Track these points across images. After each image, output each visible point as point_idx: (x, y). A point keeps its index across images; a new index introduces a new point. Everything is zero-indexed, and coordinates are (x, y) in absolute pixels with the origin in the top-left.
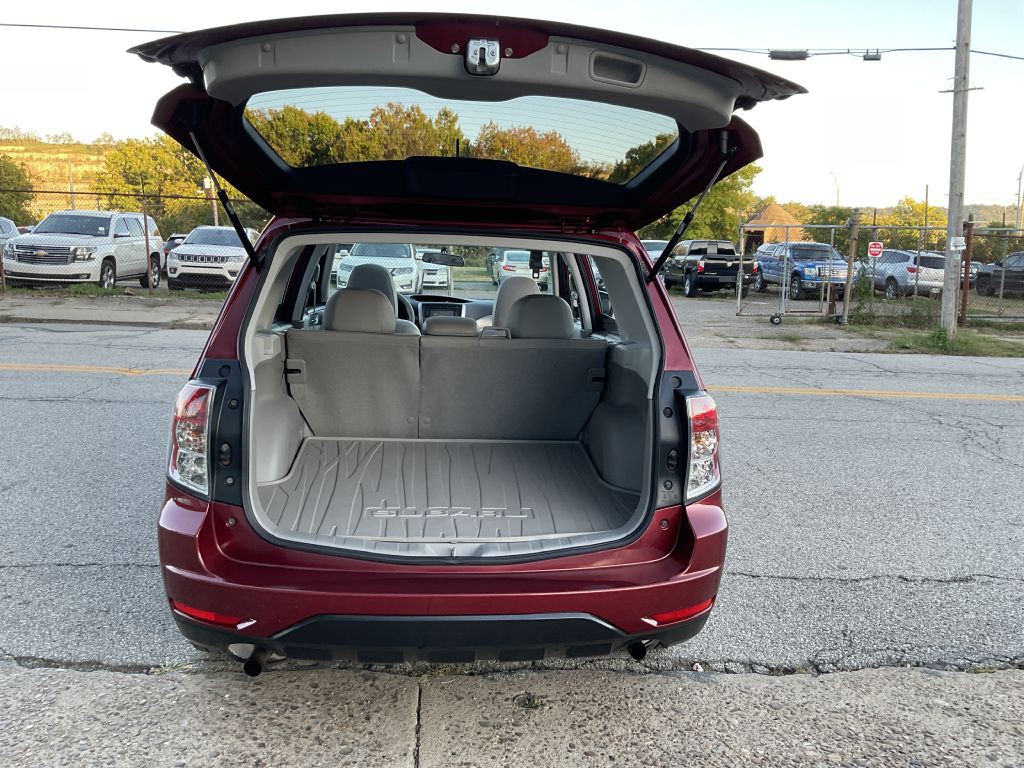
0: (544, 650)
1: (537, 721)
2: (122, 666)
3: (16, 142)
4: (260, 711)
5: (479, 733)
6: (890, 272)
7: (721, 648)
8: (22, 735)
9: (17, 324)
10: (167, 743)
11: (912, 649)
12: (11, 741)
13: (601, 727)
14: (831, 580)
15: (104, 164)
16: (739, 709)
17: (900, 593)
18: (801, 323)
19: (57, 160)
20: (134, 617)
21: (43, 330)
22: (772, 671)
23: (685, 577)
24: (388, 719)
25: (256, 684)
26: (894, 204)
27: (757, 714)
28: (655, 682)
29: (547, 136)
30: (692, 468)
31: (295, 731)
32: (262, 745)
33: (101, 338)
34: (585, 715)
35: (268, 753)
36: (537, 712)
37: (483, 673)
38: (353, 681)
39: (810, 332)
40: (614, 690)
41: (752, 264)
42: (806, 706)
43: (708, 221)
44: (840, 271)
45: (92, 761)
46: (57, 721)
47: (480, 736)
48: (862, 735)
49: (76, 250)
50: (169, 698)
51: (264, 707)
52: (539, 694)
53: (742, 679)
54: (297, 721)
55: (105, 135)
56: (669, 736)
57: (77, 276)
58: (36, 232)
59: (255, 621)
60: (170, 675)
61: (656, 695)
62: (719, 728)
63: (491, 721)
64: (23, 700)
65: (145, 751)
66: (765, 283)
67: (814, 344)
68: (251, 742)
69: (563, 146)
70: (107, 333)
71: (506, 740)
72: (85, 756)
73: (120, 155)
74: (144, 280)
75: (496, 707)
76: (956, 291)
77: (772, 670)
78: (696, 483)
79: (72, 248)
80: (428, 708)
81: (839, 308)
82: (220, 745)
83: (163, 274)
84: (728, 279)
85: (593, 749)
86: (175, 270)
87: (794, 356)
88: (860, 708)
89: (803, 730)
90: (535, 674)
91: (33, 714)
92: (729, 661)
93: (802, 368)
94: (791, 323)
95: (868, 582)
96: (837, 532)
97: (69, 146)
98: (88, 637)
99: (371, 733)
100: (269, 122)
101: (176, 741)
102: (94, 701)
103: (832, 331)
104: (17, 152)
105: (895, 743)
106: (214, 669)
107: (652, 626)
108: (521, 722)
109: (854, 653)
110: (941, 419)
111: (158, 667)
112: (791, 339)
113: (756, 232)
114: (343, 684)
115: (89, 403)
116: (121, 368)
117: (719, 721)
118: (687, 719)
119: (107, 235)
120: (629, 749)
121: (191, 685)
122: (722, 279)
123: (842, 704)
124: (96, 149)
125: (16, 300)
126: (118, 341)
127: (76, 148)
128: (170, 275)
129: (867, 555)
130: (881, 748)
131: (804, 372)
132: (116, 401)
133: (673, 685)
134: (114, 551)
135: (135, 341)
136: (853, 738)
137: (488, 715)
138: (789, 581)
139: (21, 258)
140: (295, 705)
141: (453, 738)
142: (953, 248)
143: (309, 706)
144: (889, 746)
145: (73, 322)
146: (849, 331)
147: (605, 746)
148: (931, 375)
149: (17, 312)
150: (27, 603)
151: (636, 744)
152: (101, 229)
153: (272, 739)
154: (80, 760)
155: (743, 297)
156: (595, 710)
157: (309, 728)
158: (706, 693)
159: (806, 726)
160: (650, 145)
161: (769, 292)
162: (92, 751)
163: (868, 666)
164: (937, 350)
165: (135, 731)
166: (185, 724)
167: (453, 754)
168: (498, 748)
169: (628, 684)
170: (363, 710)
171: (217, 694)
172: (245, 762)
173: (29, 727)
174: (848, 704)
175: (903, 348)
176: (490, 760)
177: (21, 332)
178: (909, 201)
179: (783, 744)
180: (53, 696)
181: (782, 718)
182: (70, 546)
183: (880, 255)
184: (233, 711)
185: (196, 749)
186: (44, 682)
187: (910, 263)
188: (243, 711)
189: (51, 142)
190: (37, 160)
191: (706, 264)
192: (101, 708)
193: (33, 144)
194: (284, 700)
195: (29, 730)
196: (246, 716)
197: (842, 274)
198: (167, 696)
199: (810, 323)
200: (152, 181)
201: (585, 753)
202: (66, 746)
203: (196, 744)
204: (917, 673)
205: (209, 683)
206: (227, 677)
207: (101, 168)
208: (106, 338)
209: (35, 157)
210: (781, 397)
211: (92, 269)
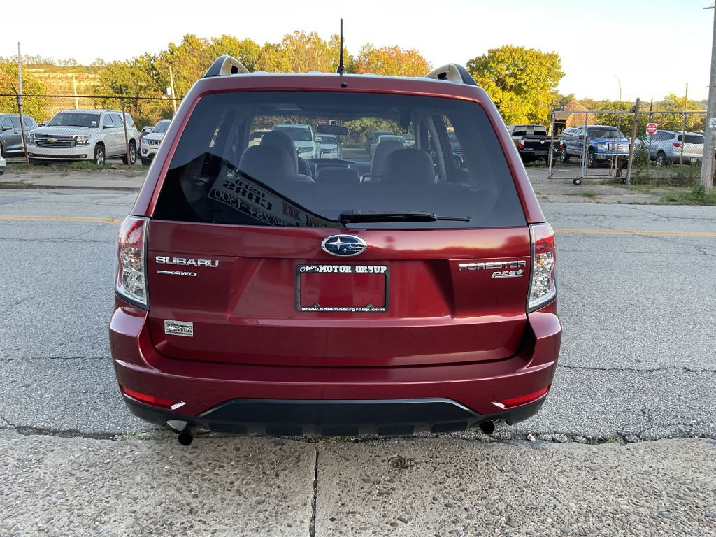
0: (413, 427)
1: (407, 478)
2: (94, 434)
3: (38, 66)
4: (195, 469)
5: (362, 488)
6: (660, 147)
7: (548, 423)
8: (15, 487)
9: (35, 190)
10: (123, 494)
11: (698, 424)
12: (7, 492)
13: (457, 484)
14: (631, 370)
15: (98, 80)
16: (565, 471)
17: (684, 380)
18: (595, 184)
19: (67, 78)
20: (105, 397)
21: (54, 193)
22: (589, 441)
23: (527, 370)
24: (293, 476)
25: (193, 448)
26: (662, 99)
27: (579, 474)
28: (498, 449)
29: (409, 52)
30: (534, 283)
31: (221, 485)
32: (196, 496)
33: (93, 198)
34: (445, 474)
35: (200, 503)
36: (407, 471)
37: (365, 440)
38: (266, 445)
39: (602, 190)
40: (466, 454)
41: (559, 142)
42: (618, 469)
43: (526, 113)
44: (624, 146)
45: (66, 507)
46: (42, 476)
47: (362, 490)
48: (664, 492)
49: (77, 137)
50: (127, 459)
51: (198, 466)
52: (408, 457)
53: (566, 447)
54: (224, 476)
55: (99, 59)
56: (511, 492)
57: (78, 156)
58: (49, 125)
59: (185, 403)
60: (129, 441)
61: (499, 459)
62: (550, 485)
63: (372, 479)
64: (18, 460)
65: (107, 500)
66: (568, 156)
67: (606, 199)
68: (187, 493)
69: (420, 58)
70: (98, 195)
71: (383, 494)
72: (61, 504)
73: (110, 73)
74: (125, 158)
75: (375, 468)
76: (712, 159)
77: (589, 439)
78: (536, 296)
79: (74, 137)
80: (323, 467)
81: (624, 173)
82: (163, 496)
83: (138, 154)
84: (542, 153)
85: (451, 502)
86: (146, 151)
87: (591, 207)
88: (660, 470)
89: (617, 488)
90: (405, 441)
91: (25, 470)
92: (555, 432)
93: (598, 215)
94: (588, 183)
95: (660, 372)
96: (633, 334)
97: (74, 67)
98: (70, 412)
99: (279, 487)
100: (212, 46)
101: (130, 492)
102: (71, 461)
103: (618, 189)
104: (39, 72)
105: (691, 499)
106: (163, 436)
107: (500, 408)
108: (395, 480)
109: (652, 427)
110: (705, 250)
111: (121, 434)
112: (589, 195)
113: (560, 121)
114: (259, 448)
115: (81, 243)
116: (106, 219)
117: (550, 480)
118: (524, 478)
119: (98, 126)
120: (480, 502)
121: (144, 449)
122: (537, 153)
123: (646, 468)
124: (93, 69)
125: (37, 173)
126: (106, 200)
127: (79, 69)
128: (143, 155)
129: (657, 352)
130: (681, 503)
131: (600, 218)
132: (101, 241)
133: (513, 451)
134: (93, 348)
135: (117, 200)
136: (657, 494)
137: (369, 473)
138: (598, 371)
139: (39, 144)
140: (222, 464)
141: (342, 492)
142: (711, 126)
143: (232, 465)
144: (687, 502)
145: (75, 188)
146: (632, 189)
147: (461, 499)
148: (694, 219)
149: (37, 182)
150: (27, 386)
151: (485, 498)
152: (94, 122)
153: (203, 491)
154: (57, 506)
155: (553, 166)
156: (452, 470)
157: (232, 483)
158: (538, 457)
159: (619, 484)
160: (484, 56)
161: (571, 162)
162: (66, 500)
163: (664, 437)
164: (697, 202)
165: (100, 484)
166: (138, 479)
167: (343, 504)
168: (377, 500)
169: (477, 450)
170: (274, 468)
171: (163, 456)
172: (182, 509)
173: (21, 480)
174: (651, 467)
175: (672, 201)
176: (371, 509)
177: (39, 195)
178: (673, 97)
179: (602, 499)
180: (41, 456)
181: (600, 478)
182: (61, 345)
183: (655, 133)
184: (175, 469)
185: (145, 499)
186: (35, 445)
187: (676, 140)
188: (183, 469)
189: (62, 65)
190: (53, 78)
191: (525, 143)
192: (76, 466)
193: (49, 67)
194: (213, 461)
195: (21, 483)
196: (185, 473)
197: (625, 149)
198: (126, 457)
199: (603, 184)
200: (131, 91)
201: (446, 505)
202: (48, 495)
203: (146, 496)
204: (703, 443)
205: (157, 447)
206: (172, 443)
207: (97, 83)
208: (97, 198)
209: (51, 77)
210: (584, 236)
211: (88, 151)
